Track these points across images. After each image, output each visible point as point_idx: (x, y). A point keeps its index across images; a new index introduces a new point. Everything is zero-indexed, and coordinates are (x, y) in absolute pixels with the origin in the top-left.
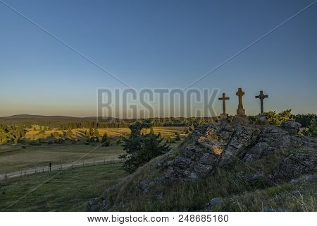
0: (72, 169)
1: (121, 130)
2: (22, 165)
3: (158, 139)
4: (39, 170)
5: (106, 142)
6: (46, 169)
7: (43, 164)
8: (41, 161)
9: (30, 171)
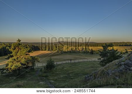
0: (79, 62)
1: (99, 47)
2: (61, 60)
3: (116, 52)
4: (67, 62)
5: (92, 52)
6: (70, 62)
7: (68, 60)
8: (67, 58)
9: (64, 62)
